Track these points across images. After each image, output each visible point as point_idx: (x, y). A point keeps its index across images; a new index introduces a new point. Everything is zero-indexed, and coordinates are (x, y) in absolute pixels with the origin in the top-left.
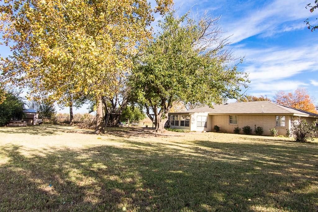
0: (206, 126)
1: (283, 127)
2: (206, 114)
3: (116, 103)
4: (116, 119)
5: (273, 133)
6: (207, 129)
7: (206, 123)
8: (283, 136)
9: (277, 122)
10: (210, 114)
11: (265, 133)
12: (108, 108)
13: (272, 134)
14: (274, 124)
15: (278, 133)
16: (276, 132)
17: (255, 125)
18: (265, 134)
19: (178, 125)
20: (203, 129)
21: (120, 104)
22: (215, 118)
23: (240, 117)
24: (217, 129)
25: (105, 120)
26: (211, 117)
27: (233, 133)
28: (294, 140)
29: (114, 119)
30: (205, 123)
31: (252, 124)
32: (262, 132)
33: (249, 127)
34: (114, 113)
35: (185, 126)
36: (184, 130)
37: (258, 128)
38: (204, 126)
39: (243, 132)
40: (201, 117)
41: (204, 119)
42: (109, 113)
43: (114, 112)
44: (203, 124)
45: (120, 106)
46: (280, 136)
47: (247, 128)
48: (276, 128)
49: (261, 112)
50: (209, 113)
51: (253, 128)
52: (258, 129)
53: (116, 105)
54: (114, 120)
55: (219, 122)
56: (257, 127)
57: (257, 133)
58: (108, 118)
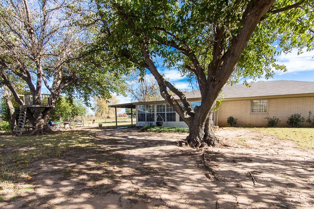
3: (38, 83)
4: (43, 118)
12: (18, 95)
19: (175, 120)
21: (48, 87)
24: (233, 123)
25: (17, 121)
29: (40, 117)
34: (38, 106)
42: (24, 104)
43: (38, 103)
45: (50, 90)
53: (39, 88)
54: (40, 119)
58: (23, 115)
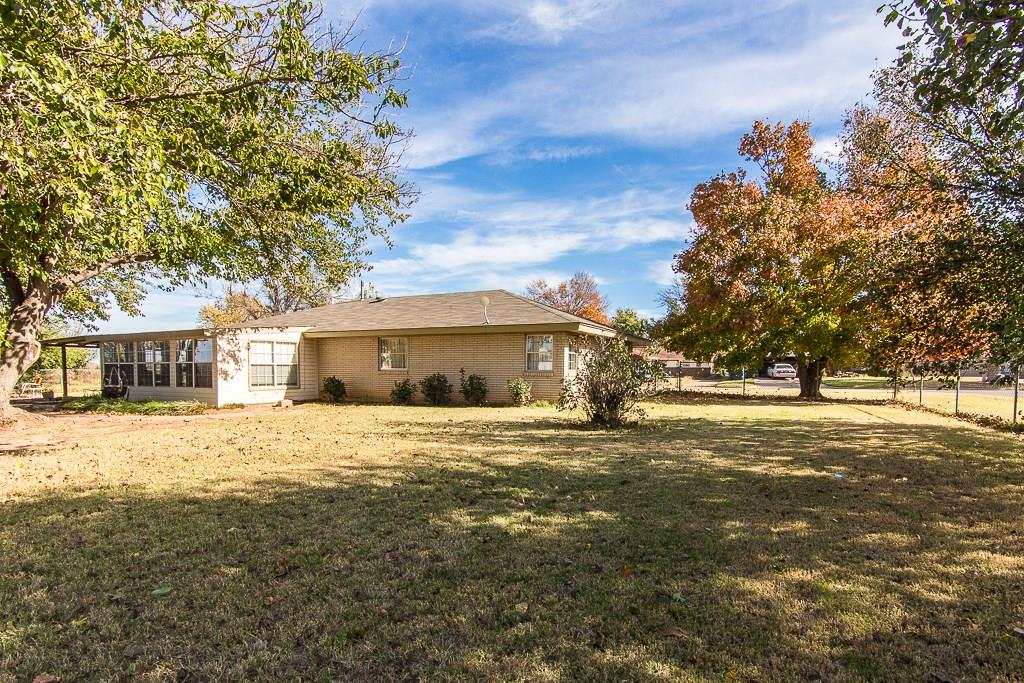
0: (293, 382)
1: (545, 374)
2: (294, 335)
5: (517, 394)
6: (297, 394)
7: (295, 369)
8: (546, 403)
9: (529, 355)
10: (308, 336)
11: (492, 396)
13: (514, 400)
14: (520, 364)
15: (531, 392)
16: (525, 390)
17: (462, 371)
18: (493, 400)
19: (169, 384)
20: (279, 394)
22: (330, 348)
23: (416, 342)
24: (335, 393)
26: (314, 346)
27: (389, 404)
28: (585, 418)
30: (288, 369)
31: (452, 365)
32: (484, 392)
33: (443, 377)
35: (197, 386)
36: (176, 404)
37: (471, 378)
38: (285, 381)
39: (422, 396)
40: (270, 345)
41: (286, 356)
44: (284, 375)
46: (538, 402)
47: (435, 383)
48: (524, 377)
49: (480, 323)
50: (304, 329)
51: (456, 382)
52: (471, 383)
55: (344, 366)
56: (467, 378)
57: (467, 398)
